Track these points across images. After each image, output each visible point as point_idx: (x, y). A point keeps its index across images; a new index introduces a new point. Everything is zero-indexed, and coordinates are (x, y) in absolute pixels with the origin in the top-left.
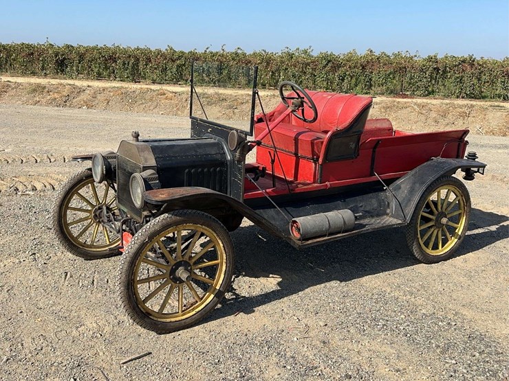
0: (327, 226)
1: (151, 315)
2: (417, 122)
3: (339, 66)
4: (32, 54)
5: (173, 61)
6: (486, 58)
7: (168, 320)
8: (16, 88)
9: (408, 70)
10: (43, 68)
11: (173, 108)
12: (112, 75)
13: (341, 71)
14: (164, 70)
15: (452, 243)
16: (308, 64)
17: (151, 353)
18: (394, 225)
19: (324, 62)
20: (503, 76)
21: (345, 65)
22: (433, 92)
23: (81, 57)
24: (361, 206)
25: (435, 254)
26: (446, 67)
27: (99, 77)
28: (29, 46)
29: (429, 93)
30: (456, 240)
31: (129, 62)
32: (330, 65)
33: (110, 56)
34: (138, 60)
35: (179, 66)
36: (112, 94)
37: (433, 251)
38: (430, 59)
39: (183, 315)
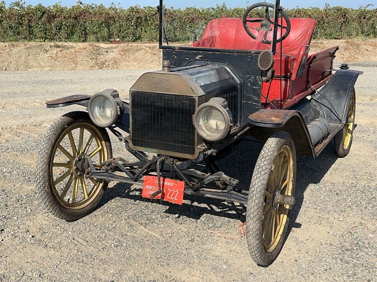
2: (153, 61)
3: (54, 17)
6: (175, 9)
9: (116, 19)
13: (56, 21)
16: (23, 16)
19: (39, 14)
20: (190, 22)
21: (59, 16)
22: (139, 38)
26: (146, 16)
29: (136, 39)
32: (45, 15)
38: (132, 10)
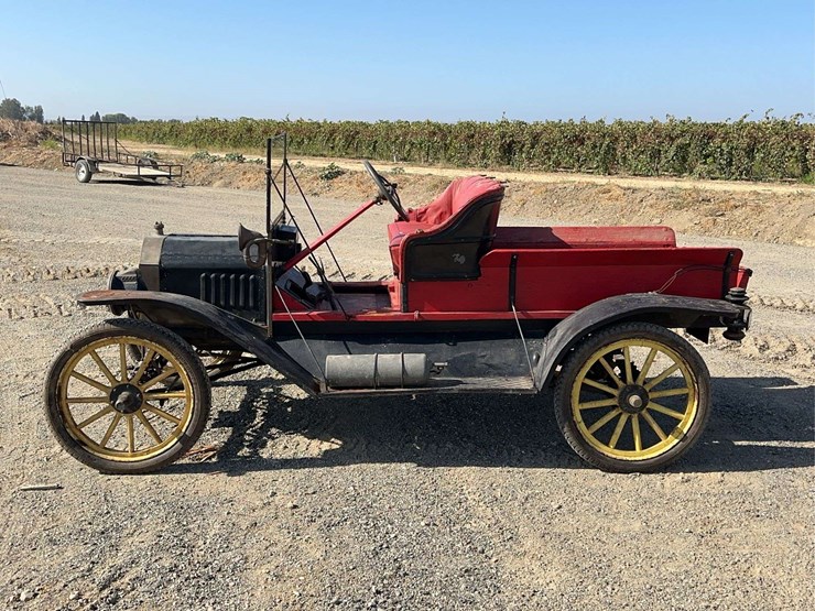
0: (372, 373)
1: (85, 445)
4: (473, 136)
5: (672, 139)
7: (110, 458)
8: (415, 183)
10: (484, 156)
11: (616, 213)
12: (579, 165)
14: (656, 155)
15: (667, 445)
17: (61, 488)
18: (508, 390)
23: (536, 138)
24: (484, 356)
25: (619, 457)
27: (556, 167)
28: (469, 125)
30: (677, 441)
31: (601, 144)
33: (576, 136)
34: (617, 139)
35: (680, 147)
36: (532, 192)
37: (616, 451)
39: (132, 456)
